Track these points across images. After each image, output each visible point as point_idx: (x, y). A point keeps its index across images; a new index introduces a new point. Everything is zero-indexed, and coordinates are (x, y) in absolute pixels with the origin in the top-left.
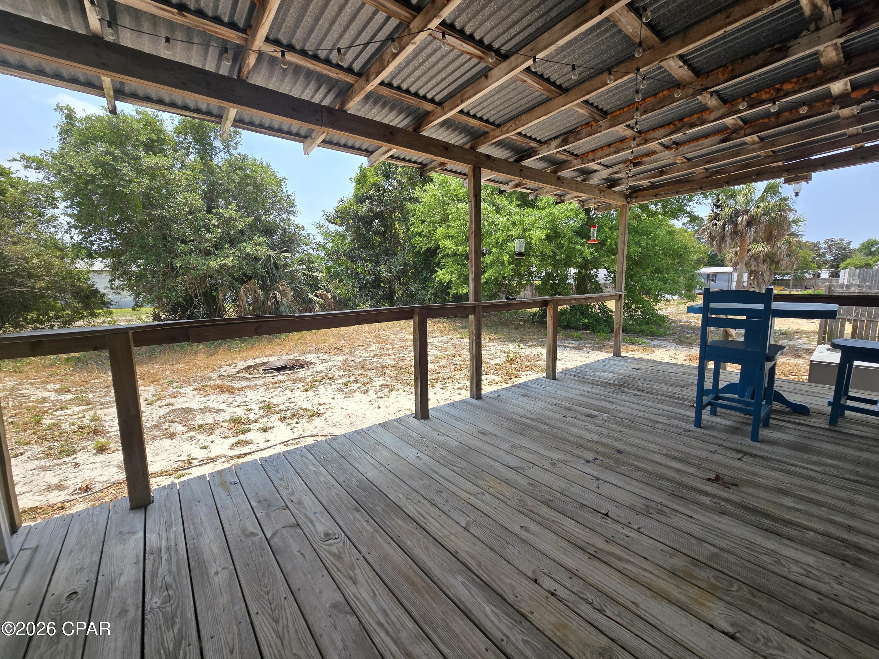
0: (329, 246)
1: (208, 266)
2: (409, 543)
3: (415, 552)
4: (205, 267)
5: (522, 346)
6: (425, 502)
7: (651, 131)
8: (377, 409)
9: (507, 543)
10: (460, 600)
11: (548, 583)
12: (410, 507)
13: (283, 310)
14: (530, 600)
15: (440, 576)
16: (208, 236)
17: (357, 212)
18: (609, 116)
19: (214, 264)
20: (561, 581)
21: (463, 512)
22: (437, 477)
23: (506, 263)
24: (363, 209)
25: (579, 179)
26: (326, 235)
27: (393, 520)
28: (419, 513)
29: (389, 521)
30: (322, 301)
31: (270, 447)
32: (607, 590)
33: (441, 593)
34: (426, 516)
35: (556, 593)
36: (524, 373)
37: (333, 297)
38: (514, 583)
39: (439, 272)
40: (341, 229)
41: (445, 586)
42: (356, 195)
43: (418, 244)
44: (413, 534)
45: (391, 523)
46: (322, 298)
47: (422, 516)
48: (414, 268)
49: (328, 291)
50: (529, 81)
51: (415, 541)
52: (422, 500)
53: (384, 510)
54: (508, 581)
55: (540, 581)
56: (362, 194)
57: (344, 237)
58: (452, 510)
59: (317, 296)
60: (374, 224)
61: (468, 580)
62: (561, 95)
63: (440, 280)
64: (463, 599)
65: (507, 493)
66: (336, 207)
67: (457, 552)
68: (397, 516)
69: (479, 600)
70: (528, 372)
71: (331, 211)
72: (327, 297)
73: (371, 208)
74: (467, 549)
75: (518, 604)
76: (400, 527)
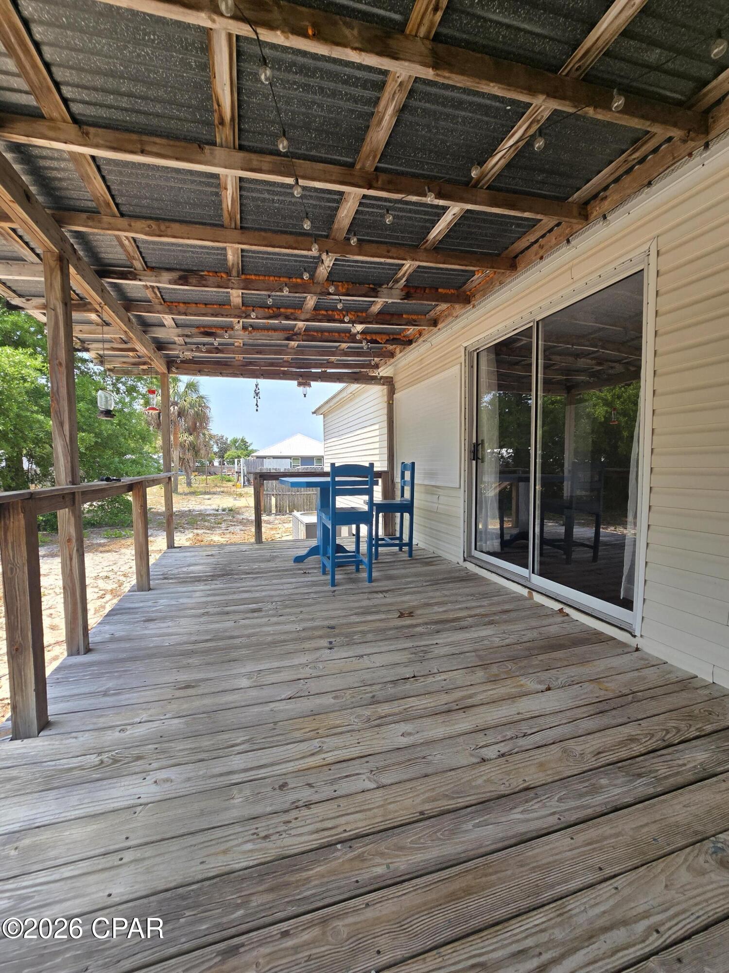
2: (380, 870)
3: (402, 867)
6: (294, 814)
9: (424, 758)
10: (502, 840)
11: (490, 753)
12: (288, 841)
14: (509, 775)
15: (460, 848)
20: (488, 742)
21: (347, 777)
22: (242, 775)
27: (308, 880)
28: (317, 831)
29: (308, 889)
32: (504, 720)
33: (489, 857)
34: (328, 824)
35: (502, 752)
38: (485, 778)
41: (477, 849)
44: (360, 858)
45: (316, 886)
47: (323, 830)
51: (378, 860)
52: (286, 817)
53: (271, 890)
54: (480, 781)
55: (486, 757)
58: (335, 787)
61: (472, 818)
64: (501, 835)
65: (338, 722)
67: (422, 813)
68: (303, 870)
69: (504, 819)
74: (418, 800)
75: (512, 786)
76: (332, 872)
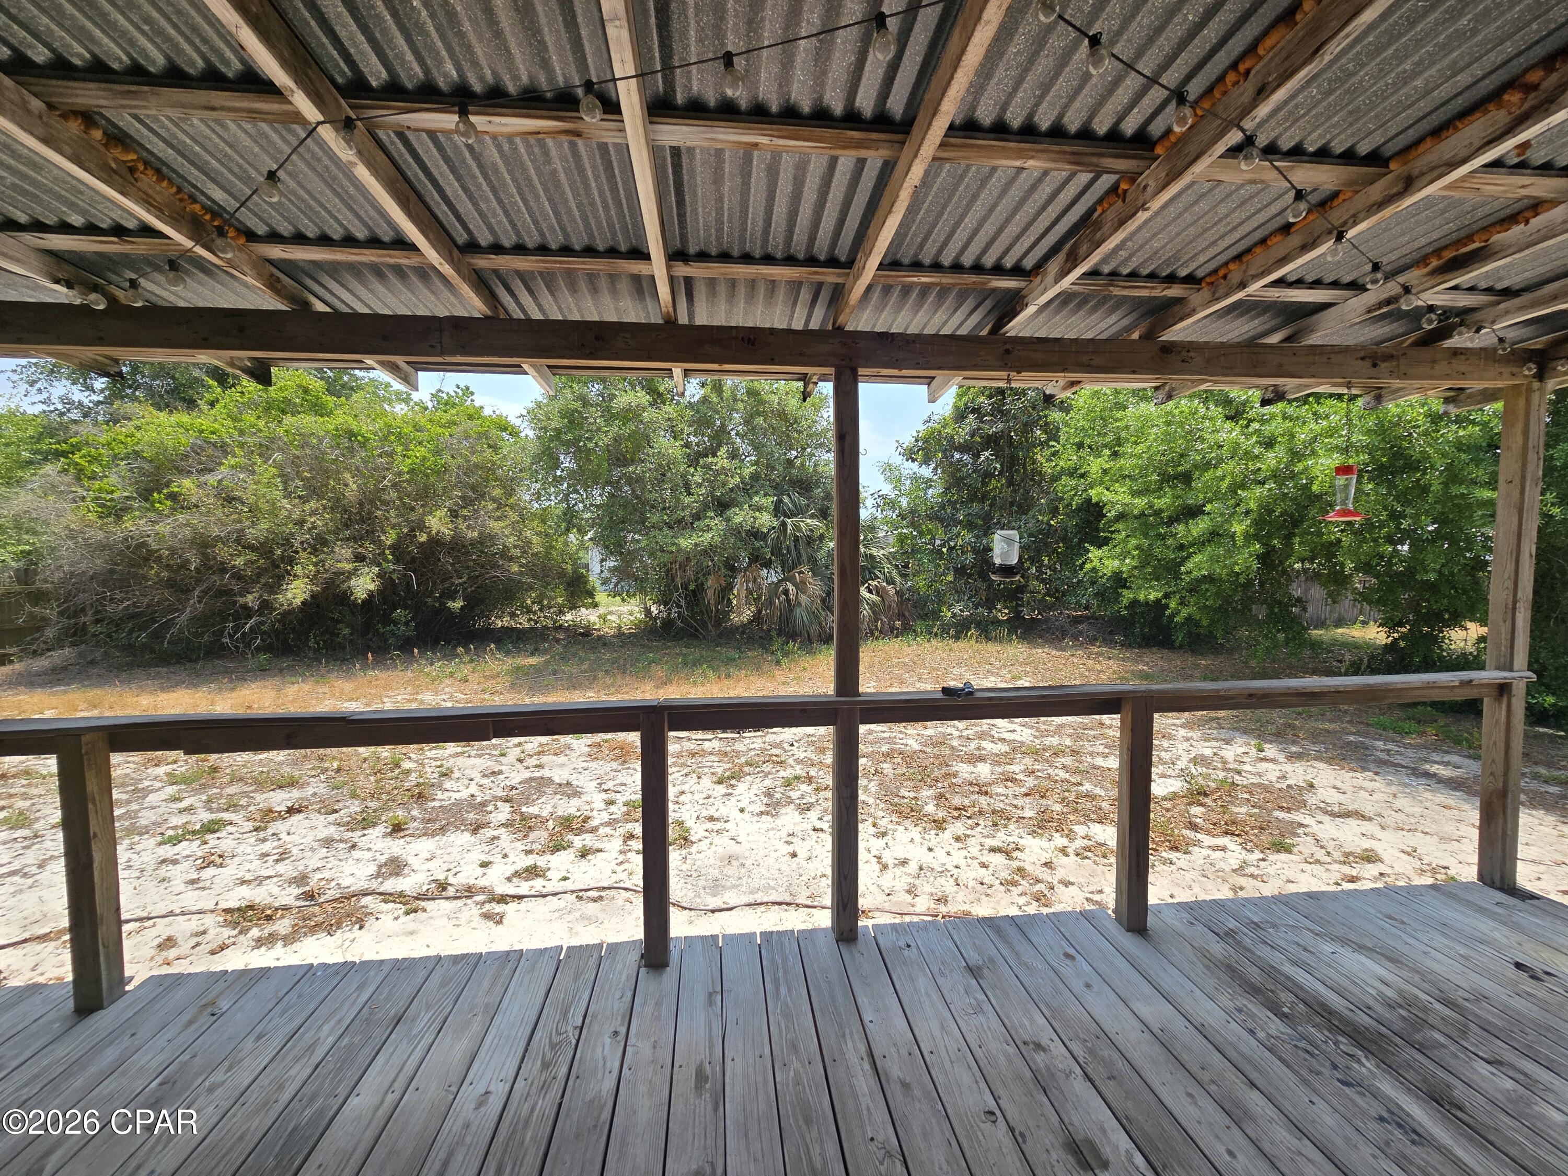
0: (904, 502)
1: (678, 545)
4: (674, 549)
5: (1271, 751)
7: (1428, 143)
8: (788, 857)
13: (798, 616)
16: (687, 500)
17: (952, 437)
18: (1159, 150)
19: (686, 543)
23: (1239, 541)
24: (963, 433)
25: (1275, 339)
26: (897, 482)
30: (878, 599)
31: (556, 894)
36: (1208, 840)
37: (897, 592)
39: (1094, 553)
40: (926, 472)
42: (956, 408)
43: (1065, 493)
46: (878, 594)
48: (1064, 539)
49: (890, 581)
50: (764, 140)
56: (966, 404)
57: (928, 483)
59: (870, 591)
60: (982, 458)
62: (903, 143)
63: (1094, 569)
66: (918, 432)
70: (1225, 841)
71: (908, 440)
72: (886, 592)
73: (979, 429)
